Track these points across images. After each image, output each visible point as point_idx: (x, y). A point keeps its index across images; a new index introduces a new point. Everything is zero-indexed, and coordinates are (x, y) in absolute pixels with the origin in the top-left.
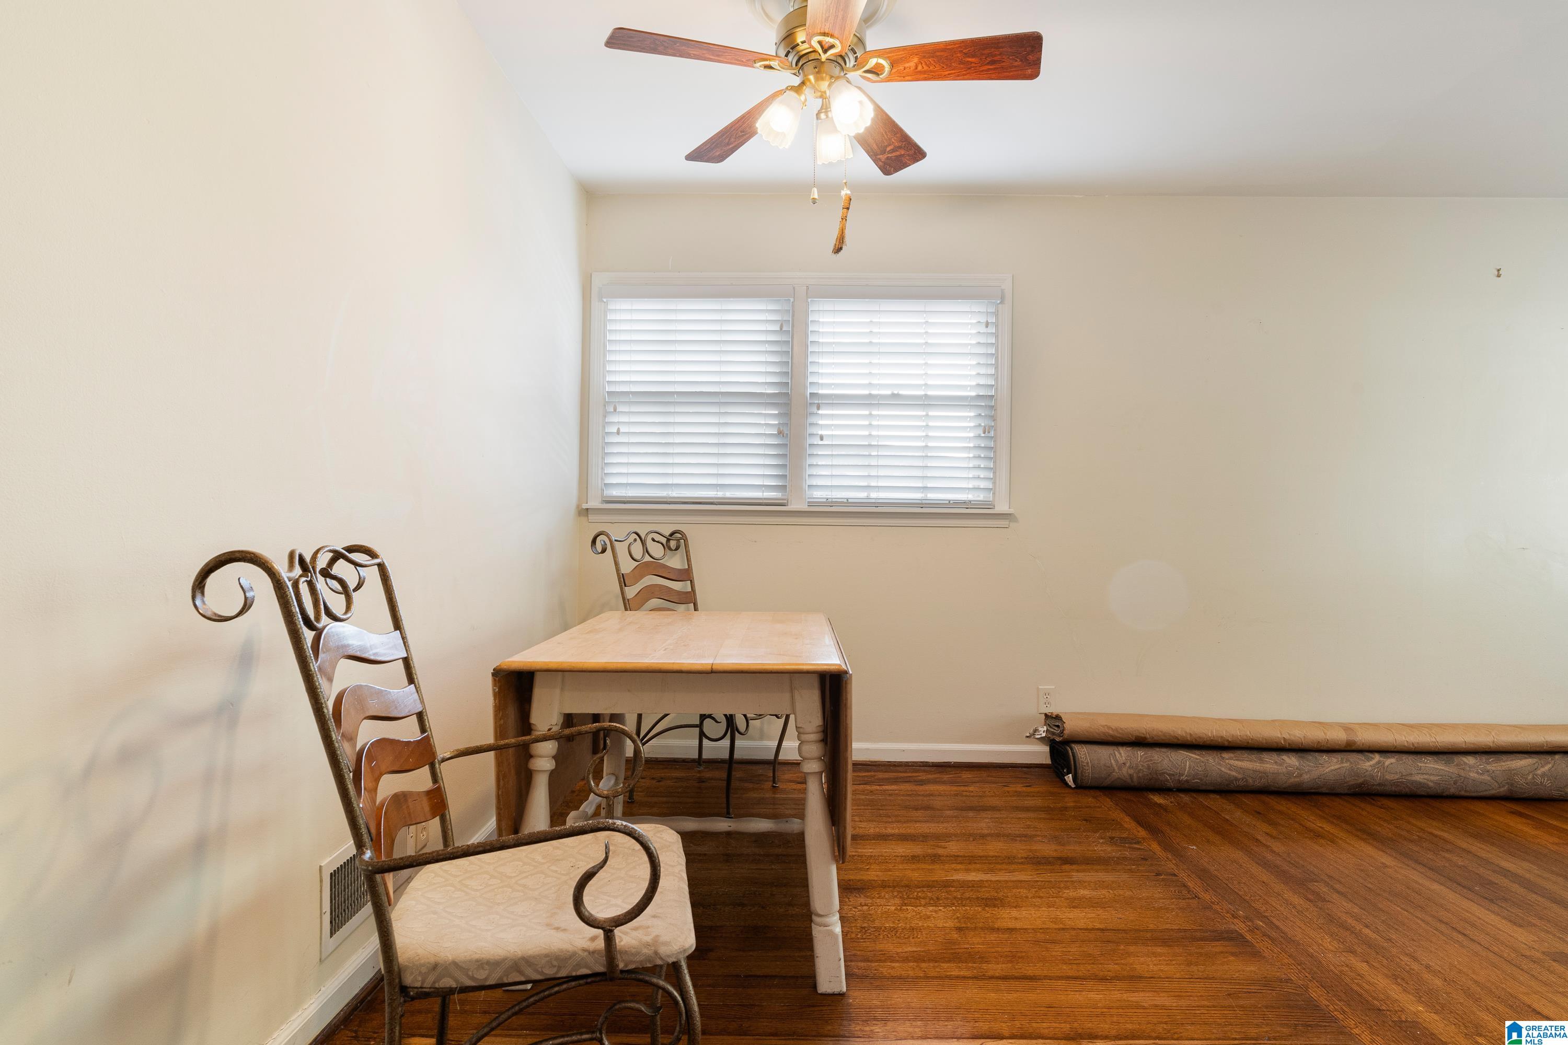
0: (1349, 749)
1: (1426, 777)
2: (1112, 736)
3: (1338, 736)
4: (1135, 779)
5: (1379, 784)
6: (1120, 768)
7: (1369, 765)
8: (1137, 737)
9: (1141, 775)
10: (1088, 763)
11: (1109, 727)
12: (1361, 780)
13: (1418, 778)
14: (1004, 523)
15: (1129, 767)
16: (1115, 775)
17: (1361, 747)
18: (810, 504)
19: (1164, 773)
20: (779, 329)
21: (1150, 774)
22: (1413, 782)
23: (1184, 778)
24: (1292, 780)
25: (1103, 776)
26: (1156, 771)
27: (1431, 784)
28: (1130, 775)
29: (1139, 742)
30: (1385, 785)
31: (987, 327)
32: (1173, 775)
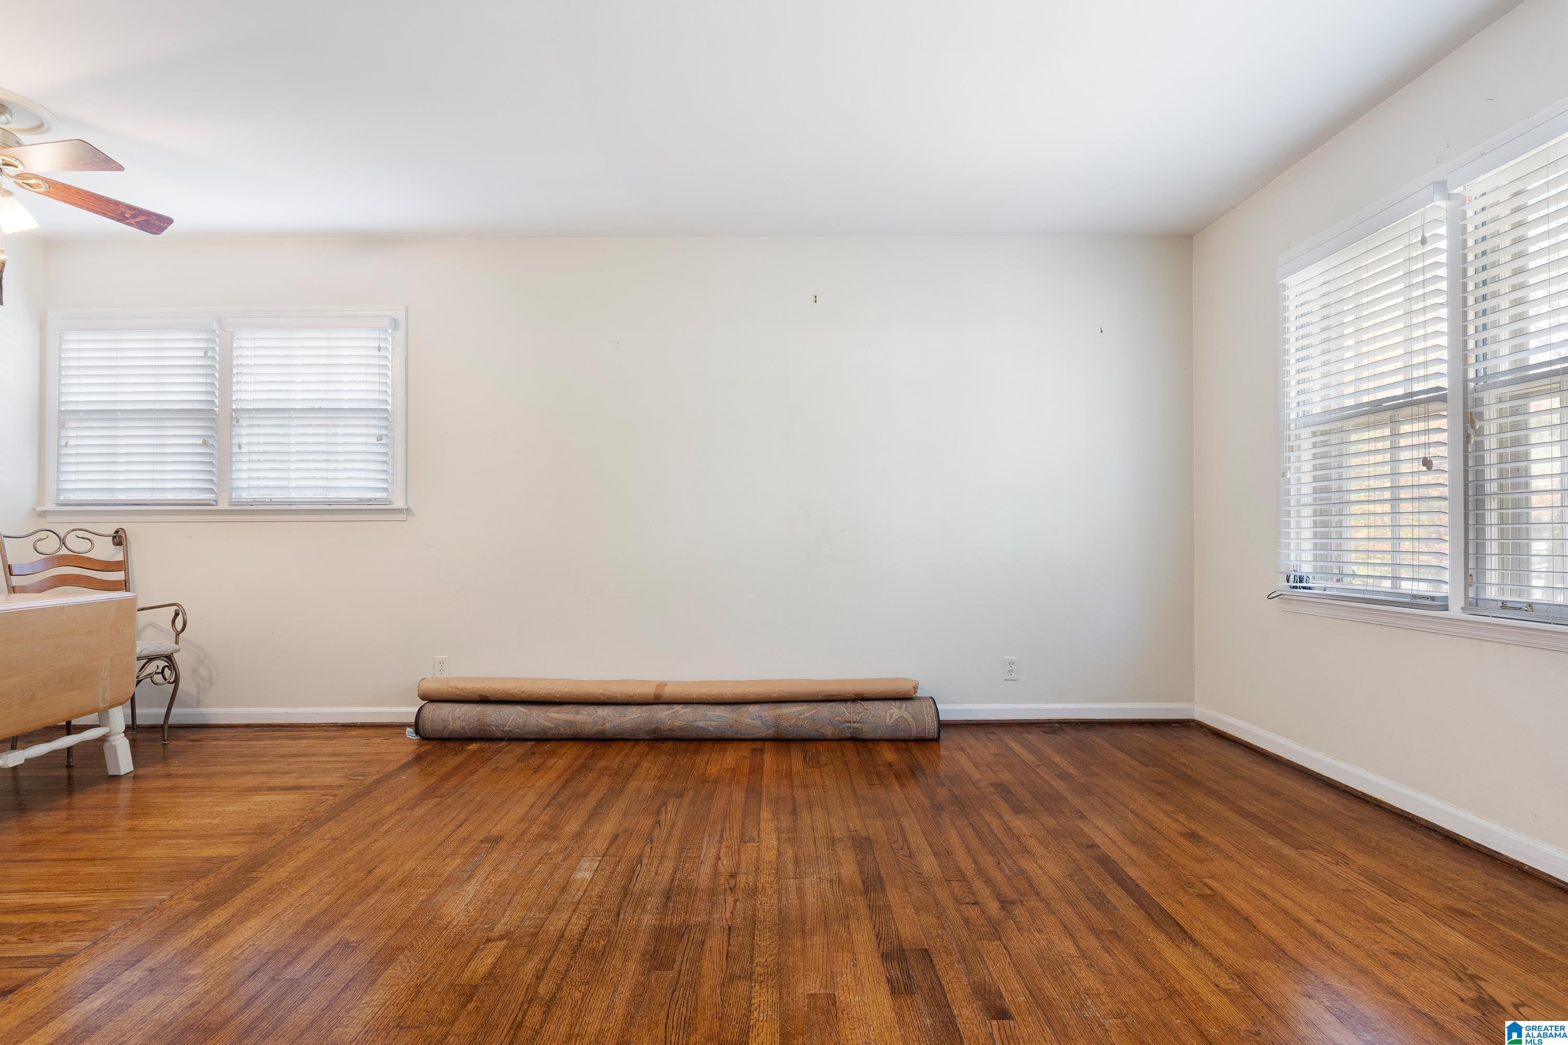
0: (657, 701)
1: (707, 723)
2: (457, 695)
3: (649, 691)
4: (467, 730)
5: (669, 730)
6: (454, 722)
7: (664, 716)
8: (480, 696)
9: (471, 727)
10: (428, 718)
11: (457, 688)
12: (653, 727)
13: (701, 724)
14: (403, 517)
15: (462, 721)
16: (451, 727)
17: (668, 700)
18: (232, 503)
19: (491, 725)
20: (203, 355)
21: (479, 725)
22: (697, 727)
23: (506, 729)
24: (596, 728)
25: (440, 728)
26: (484, 722)
27: (711, 729)
28: (463, 727)
29: (484, 700)
30: (674, 731)
31: (379, 350)
32: (498, 726)
